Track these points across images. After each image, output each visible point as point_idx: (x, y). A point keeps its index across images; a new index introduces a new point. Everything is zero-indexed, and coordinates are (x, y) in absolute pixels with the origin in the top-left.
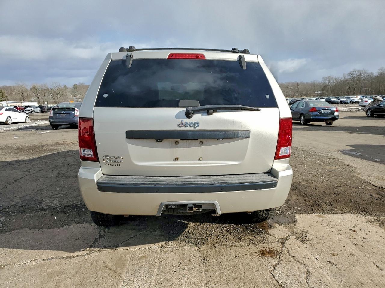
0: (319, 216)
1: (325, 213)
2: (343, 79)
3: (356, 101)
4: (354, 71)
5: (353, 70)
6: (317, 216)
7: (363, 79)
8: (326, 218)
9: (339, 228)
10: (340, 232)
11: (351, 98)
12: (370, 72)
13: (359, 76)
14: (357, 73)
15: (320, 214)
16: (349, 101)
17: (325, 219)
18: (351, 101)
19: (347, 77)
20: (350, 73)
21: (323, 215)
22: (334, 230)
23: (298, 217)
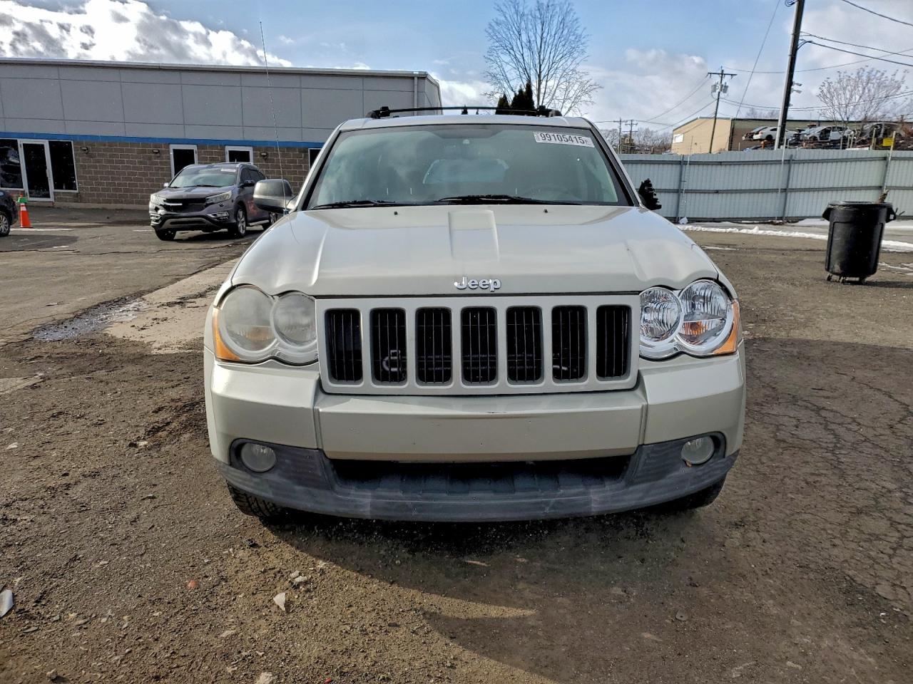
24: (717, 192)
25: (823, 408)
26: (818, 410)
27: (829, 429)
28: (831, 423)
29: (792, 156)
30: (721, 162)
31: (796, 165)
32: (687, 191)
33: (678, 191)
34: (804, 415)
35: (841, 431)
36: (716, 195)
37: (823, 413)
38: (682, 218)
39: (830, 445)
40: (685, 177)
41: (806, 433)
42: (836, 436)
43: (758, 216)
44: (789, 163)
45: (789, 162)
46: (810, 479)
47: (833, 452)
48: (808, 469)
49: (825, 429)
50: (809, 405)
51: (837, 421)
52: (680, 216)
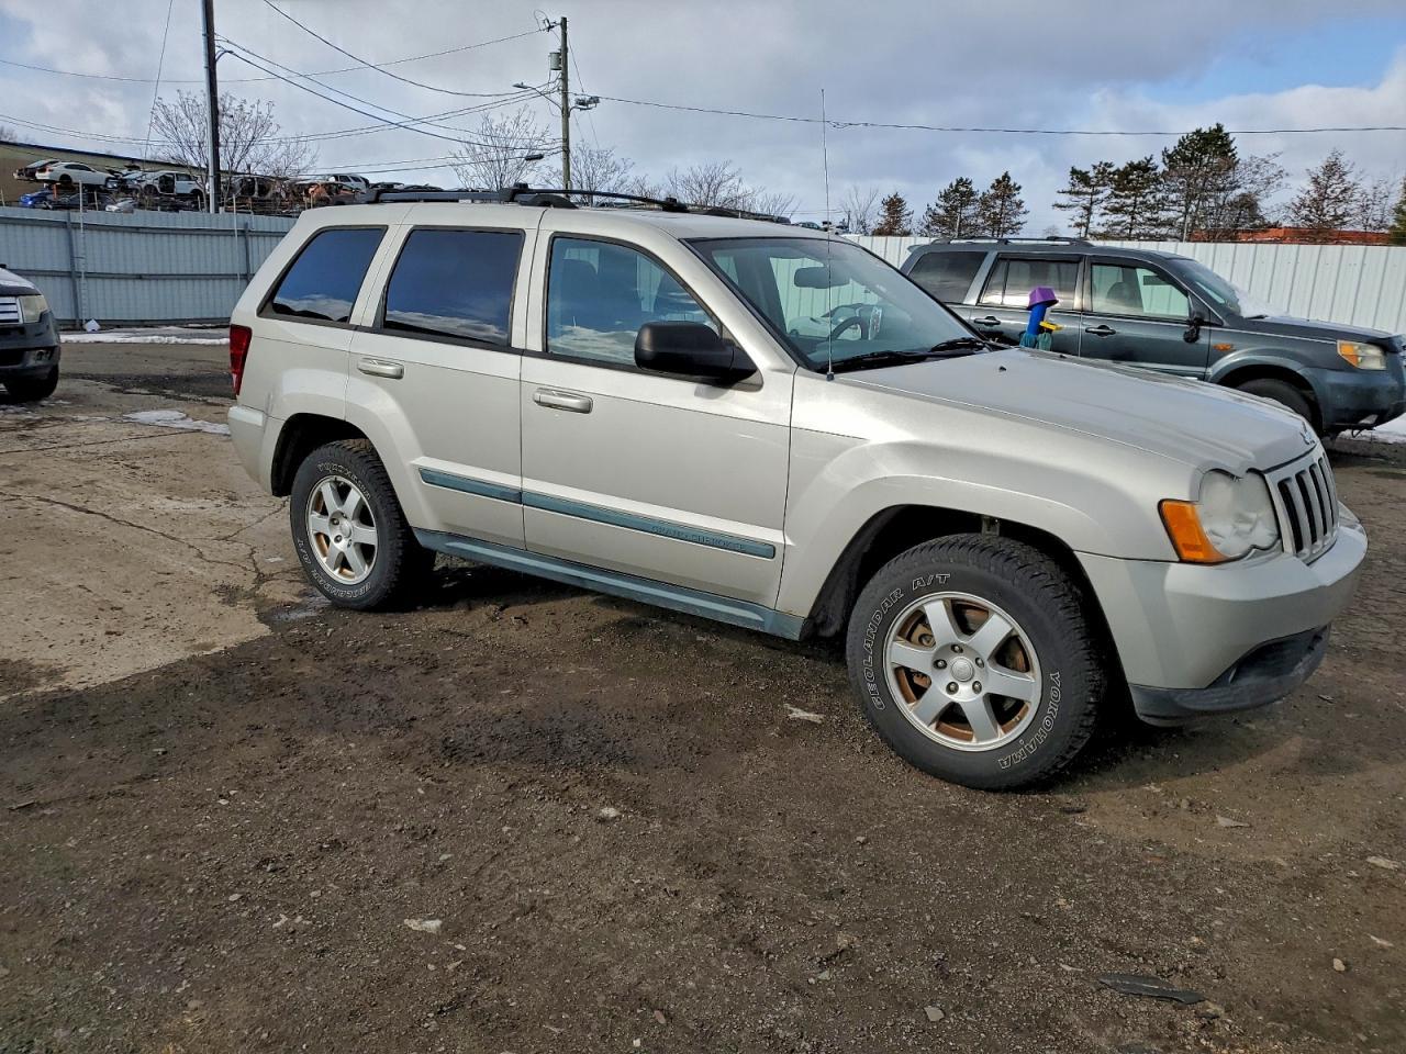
0: (206, 647)
1: (192, 660)
6: (213, 645)
8: (187, 649)
9: (150, 632)
10: (147, 623)
15: (205, 653)
17: (186, 645)
21: (196, 654)
22: (163, 624)
23: (263, 630)
24: (140, 277)
29: (246, 225)
30: (138, 228)
31: (255, 239)
32: (89, 275)
33: (71, 275)
36: (138, 282)
38: (87, 321)
40: (79, 250)
43: (212, 316)
44: (244, 236)
45: (244, 233)
52: (84, 318)
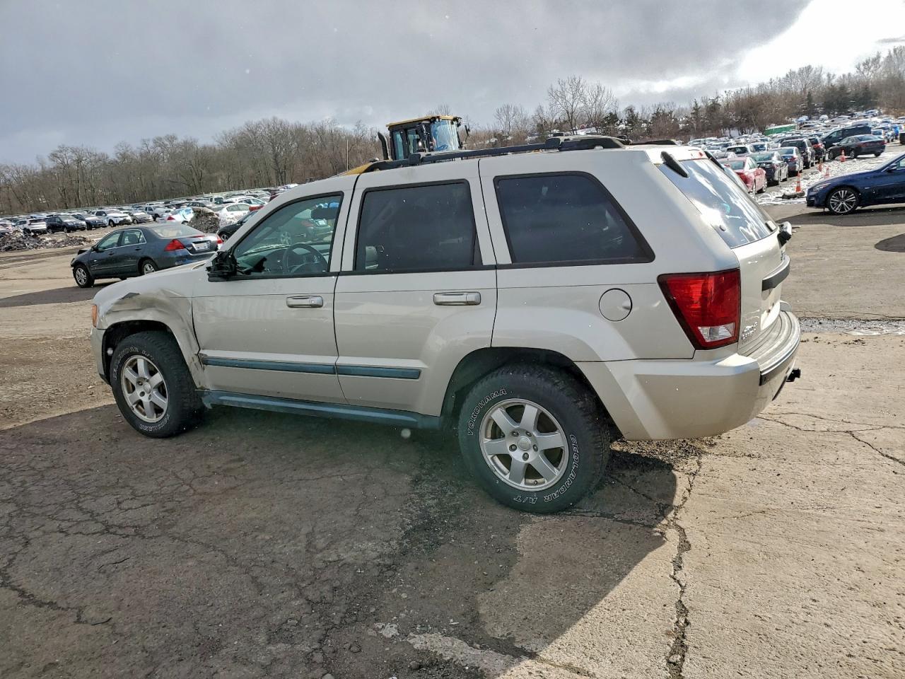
2: (39, 170)
3: (122, 219)
4: (63, 149)
5: (59, 147)
7: (89, 166)
11: (109, 215)
12: (99, 152)
13: (79, 161)
14: (70, 154)
16: (106, 221)
18: (111, 221)
19: (50, 165)
20: (54, 156)
25: (102, 533)
26: (107, 529)
27: (89, 512)
28: (89, 520)
34: (117, 518)
35: (78, 516)
37: (100, 527)
39: (83, 499)
41: (107, 500)
42: (81, 509)
46: (89, 472)
47: (79, 494)
48: (94, 477)
49: (93, 511)
50: (120, 532)
51: (84, 524)
